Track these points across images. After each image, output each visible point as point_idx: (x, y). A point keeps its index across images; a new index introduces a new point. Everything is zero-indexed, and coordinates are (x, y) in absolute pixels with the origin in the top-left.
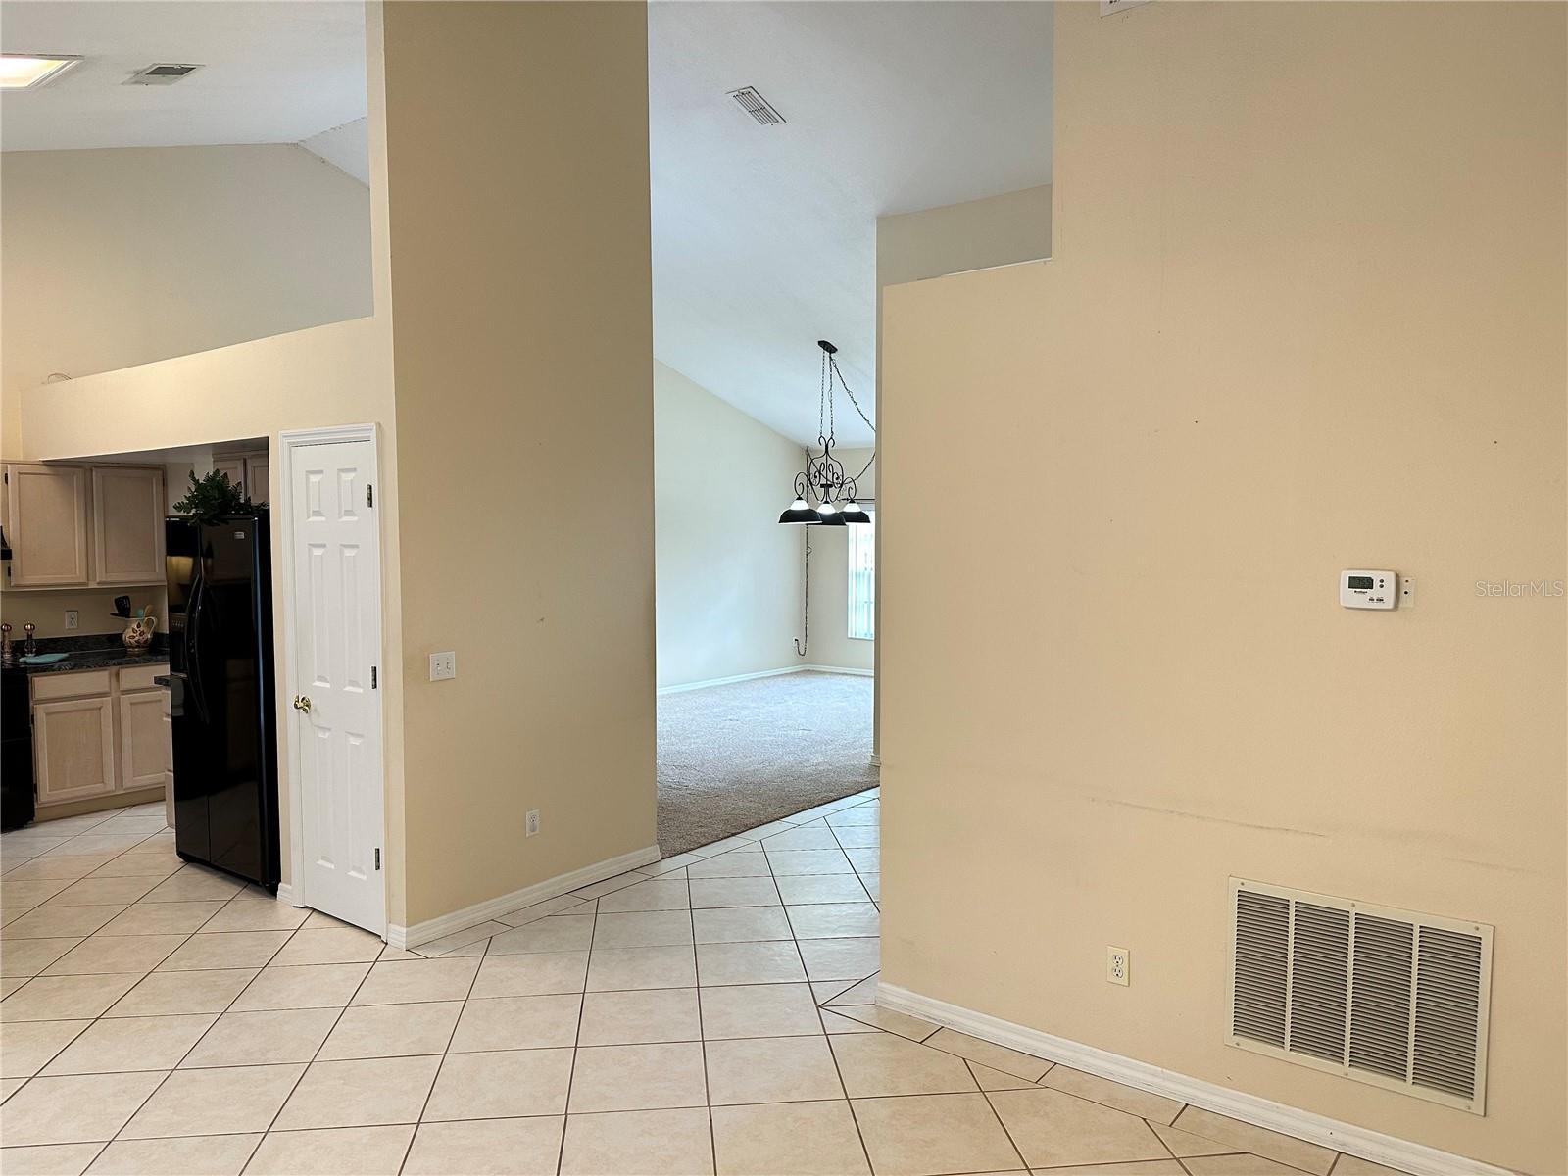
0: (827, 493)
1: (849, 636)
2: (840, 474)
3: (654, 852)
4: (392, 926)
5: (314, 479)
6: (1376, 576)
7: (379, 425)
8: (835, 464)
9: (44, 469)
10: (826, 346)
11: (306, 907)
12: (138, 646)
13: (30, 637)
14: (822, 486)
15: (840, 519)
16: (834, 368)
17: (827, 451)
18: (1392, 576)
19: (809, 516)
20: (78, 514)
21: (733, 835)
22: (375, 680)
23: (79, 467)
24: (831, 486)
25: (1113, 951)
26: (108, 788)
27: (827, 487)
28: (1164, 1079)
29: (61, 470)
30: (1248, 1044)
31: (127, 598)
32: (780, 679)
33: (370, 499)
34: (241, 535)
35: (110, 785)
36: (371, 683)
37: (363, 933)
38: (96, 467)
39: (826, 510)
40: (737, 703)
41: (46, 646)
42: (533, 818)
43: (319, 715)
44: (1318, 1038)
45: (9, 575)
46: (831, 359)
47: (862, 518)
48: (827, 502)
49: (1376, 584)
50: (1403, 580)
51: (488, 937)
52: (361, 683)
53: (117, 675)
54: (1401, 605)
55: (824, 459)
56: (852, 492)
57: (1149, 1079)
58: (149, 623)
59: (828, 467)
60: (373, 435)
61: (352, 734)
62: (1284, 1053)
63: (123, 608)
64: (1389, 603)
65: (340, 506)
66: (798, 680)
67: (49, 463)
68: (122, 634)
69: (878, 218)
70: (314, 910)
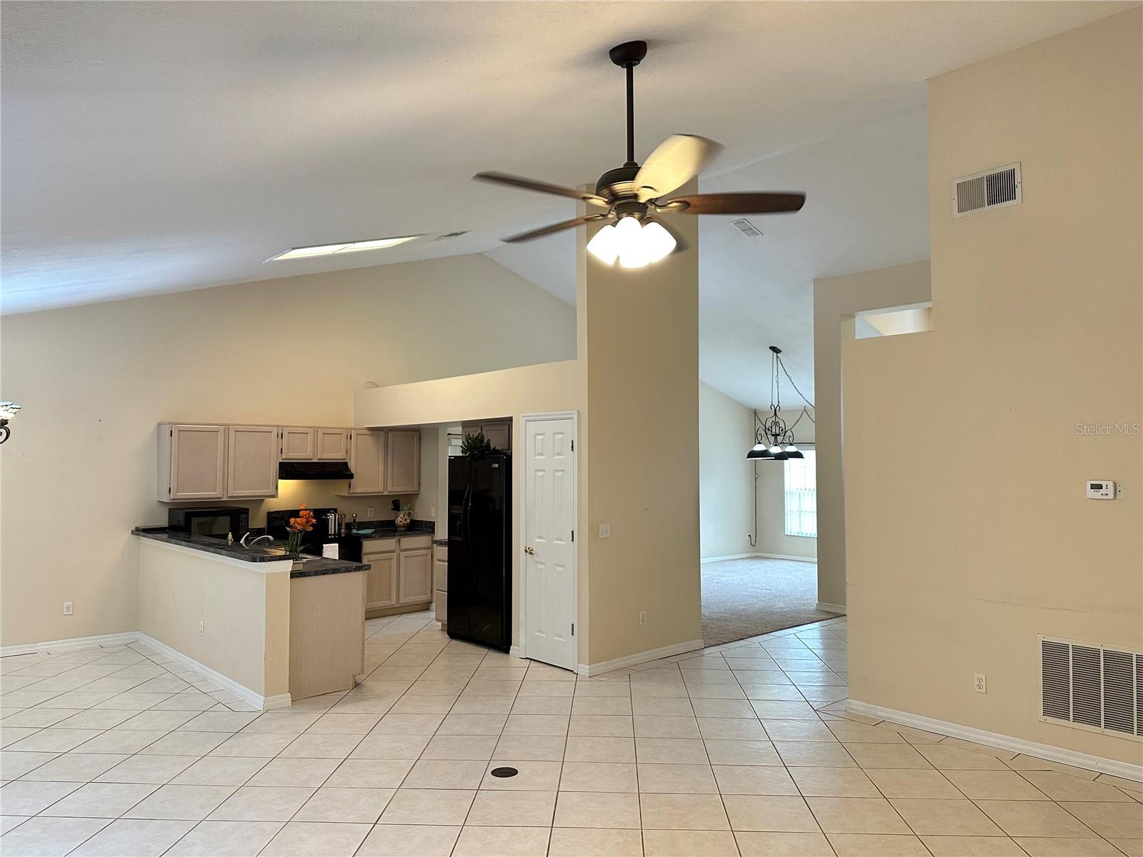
0: (776, 439)
1: (786, 533)
2: (784, 428)
3: (700, 643)
4: (580, 665)
5: (539, 437)
6: (1104, 483)
7: (578, 412)
8: (780, 421)
9: (368, 432)
10: (775, 350)
11: (527, 658)
12: (403, 527)
13: (355, 520)
14: (773, 435)
15: (782, 456)
16: (779, 362)
17: (775, 414)
18: (1111, 483)
19: (764, 454)
20: (381, 456)
21: (742, 639)
22: (573, 537)
23: (383, 430)
24: (778, 435)
25: (977, 675)
26: (392, 603)
27: (776, 435)
28: (1007, 741)
29: (376, 432)
30: (1049, 719)
31: (398, 500)
32: (740, 561)
33: (572, 447)
34: (496, 465)
35: (394, 602)
36: (571, 538)
37: (563, 670)
38: (391, 430)
39: (775, 450)
40: (717, 573)
41: (363, 525)
42: (643, 615)
43: (538, 556)
44: (1087, 715)
45: (350, 487)
46: (777, 357)
47: (797, 455)
48: (776, 445)
49: (1104, 487)
50: (1118, 486)
51: (629, 673)
52: (563, 539)
53: (399, 541)
54: (1118, 497)
55: (774, 419)
56: (791, 439)
57: (999, 741)
58: (409, 514)
59: (776, 423)
60: (575, 417)
61: (557, 565)
62: (1070, 723)
63: (396, 506)
64: (1111, 496)
65: (554, 451)
66: (752, 562)
67: (369, 429)
68: (394, 521)
69: (814, 280)
70: (531, 659)
